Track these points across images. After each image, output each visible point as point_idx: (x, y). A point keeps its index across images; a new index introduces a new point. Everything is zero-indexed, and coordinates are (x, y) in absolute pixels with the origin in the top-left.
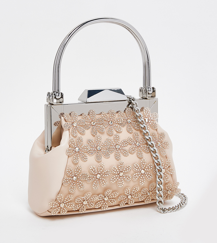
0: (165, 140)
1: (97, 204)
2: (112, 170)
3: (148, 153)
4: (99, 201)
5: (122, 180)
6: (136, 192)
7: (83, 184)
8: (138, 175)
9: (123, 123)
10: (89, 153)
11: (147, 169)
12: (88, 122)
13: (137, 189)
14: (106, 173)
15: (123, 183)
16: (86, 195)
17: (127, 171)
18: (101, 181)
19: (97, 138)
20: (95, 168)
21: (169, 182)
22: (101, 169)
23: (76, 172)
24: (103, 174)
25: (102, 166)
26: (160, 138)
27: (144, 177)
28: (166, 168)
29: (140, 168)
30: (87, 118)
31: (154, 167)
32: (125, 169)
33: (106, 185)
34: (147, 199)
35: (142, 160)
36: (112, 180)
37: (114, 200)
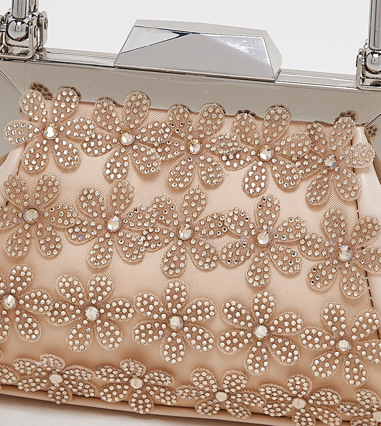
1: (106, 391)
2: (139, 304)
3: (291, 276)
4: (112, 384)
5: (179, 341)
6: (238, 388)
7: (35, 325)
8: (241, 340)
9: (238, 156)
10: (71, 234)
11: (276, 327)
12: (109, 131)
13: (238, 381)
14: (118, 310)
15: (182, 353)
16: (45, 360)
17: (197, 318)
18: (99, 329)
19: (116, 190)
20: (78, 286)
21: (365, 386)
22: (100, 294)
23: (12, 284)
24: (107, 311)
25: (103, 284)
26: (355, 234)
27: (264, 350)
28: (354, 337)
29: (248, 318)
30: (108, 117)
31: (304, 326)
32: (189, 311)
33: (117, 345)
34: (297, 417)
35: (259, 295)
36: (139, 334)
37: (168, 393)
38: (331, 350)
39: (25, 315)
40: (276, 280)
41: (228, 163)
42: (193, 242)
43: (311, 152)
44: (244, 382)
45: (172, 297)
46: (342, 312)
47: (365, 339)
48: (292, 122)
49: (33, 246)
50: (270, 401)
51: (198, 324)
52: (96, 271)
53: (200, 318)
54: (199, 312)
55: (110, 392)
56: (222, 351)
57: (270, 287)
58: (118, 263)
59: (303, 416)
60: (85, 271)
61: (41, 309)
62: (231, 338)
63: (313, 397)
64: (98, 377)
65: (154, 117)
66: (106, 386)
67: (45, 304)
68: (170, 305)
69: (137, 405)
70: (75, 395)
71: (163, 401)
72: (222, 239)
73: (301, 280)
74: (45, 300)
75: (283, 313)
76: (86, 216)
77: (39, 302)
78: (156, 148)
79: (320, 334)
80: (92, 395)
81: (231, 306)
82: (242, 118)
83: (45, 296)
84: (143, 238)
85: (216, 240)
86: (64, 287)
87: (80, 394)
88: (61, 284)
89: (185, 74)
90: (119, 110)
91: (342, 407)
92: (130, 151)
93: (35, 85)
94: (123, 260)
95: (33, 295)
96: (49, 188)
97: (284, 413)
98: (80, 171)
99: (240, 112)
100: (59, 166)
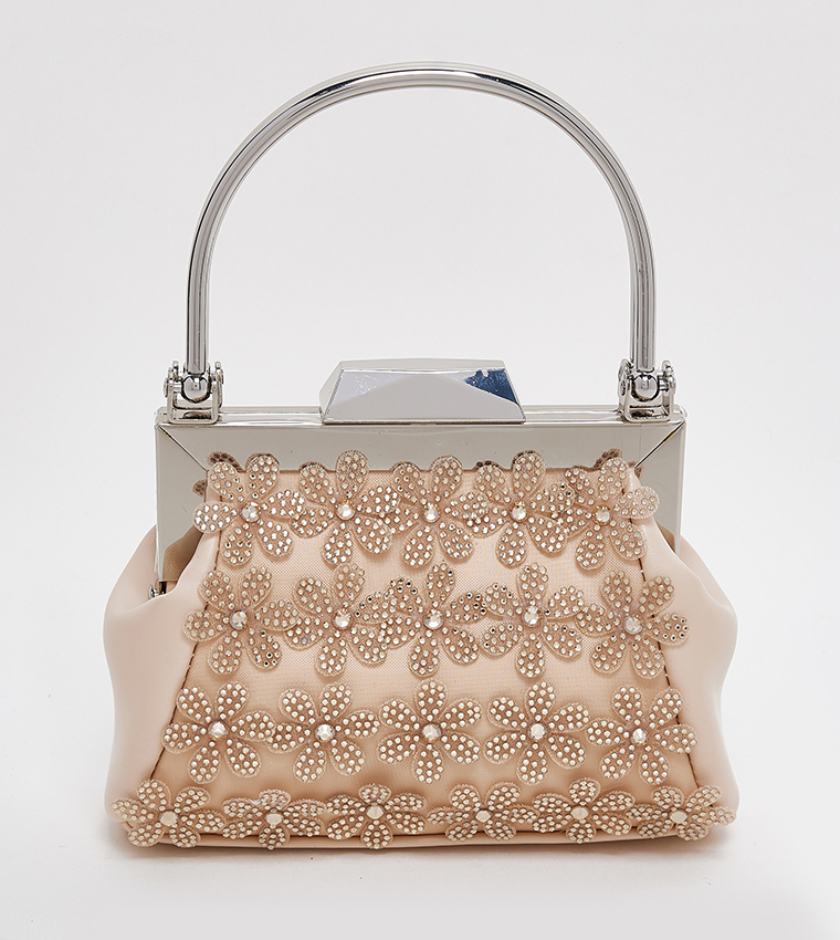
0: (669, 610)
1: (335, 826)
2: (385, 715)
3: (571, 660)
4: (342, 817)
5: (436, 754)
6: (508, 803)
7: (252, 755)
8: (513, 744)
9: (486, 519)
10: (293, 637)
11: (557, 723)
12: (321, 504)
13: (508, 795)
14: (359, 725)
15: (440, 769)
16: (267, 797)
17: (458, 724)
18: (335, 751)
19: (341, 577)
20: (307, 701)
21: (665, 784)
22: (336, 708)
23: (221, 708)
24: (344, 727)
25: (339, 695)
26: (643, 600)
27: (541, 754)
28: (652, 725)
29: (522, 716)
30: (319, 487)
31: (592, 719)
32: (448, 716)
33: (358, 769)
34: (573, 830)
35: (535, 687)
36: (386, 752)
37: (414, 820)
38: (624, 744)
39: (239, 745)
40: (552, 664)
41: (476, 529)
42: (445, 630)
43: (576, 505)
44: (516, 795)
45: (426, 701)
46: (637, 696)
47: (665, 726)
48: (547, 470)
49: (245, 659)
50: (544, 815)
51: (459, 731)
52: (329, 680)
53: (462, 723)
54: (461, 716)
55: (341, 827)
56: (490, 760)
57: (547, 676)
58: (353, 667)
59: (582, 827)
60: (314, 682)
61: (261, 735)
62: (501, 743)
63: (599, 804)
64: (328, 811)
65: (375, 481)
66: (336, 820)
67: (266, 728)
68: (424, 712)
69: (372, 838)
70: (294, 837)
71: (406, 830)
72: (479, 623)
73: (584, 662)
74: (266, 724)
75: (564, 705)
76: (307, 612)
77: (258, 726)
78: (383, 519)
79: (611, 726)
80: (317, 833)
81: (500, 704)
82: (486, 472)
83: (266, 718)
84: (383, 633)
85: (473, 626)
86: (290, 704)
87: (301, 834)
88: (286, 701)
89: (409, 424)
90: (331, 477)
91: (634, 811)
92: (351, 526)
93: (217, 456)
94: (360, 662)
95: (249, 718)
96: (259, 582)
97: (559, 826)
98: (293, 557)
99: (480, 465)
100: (267, 555)
